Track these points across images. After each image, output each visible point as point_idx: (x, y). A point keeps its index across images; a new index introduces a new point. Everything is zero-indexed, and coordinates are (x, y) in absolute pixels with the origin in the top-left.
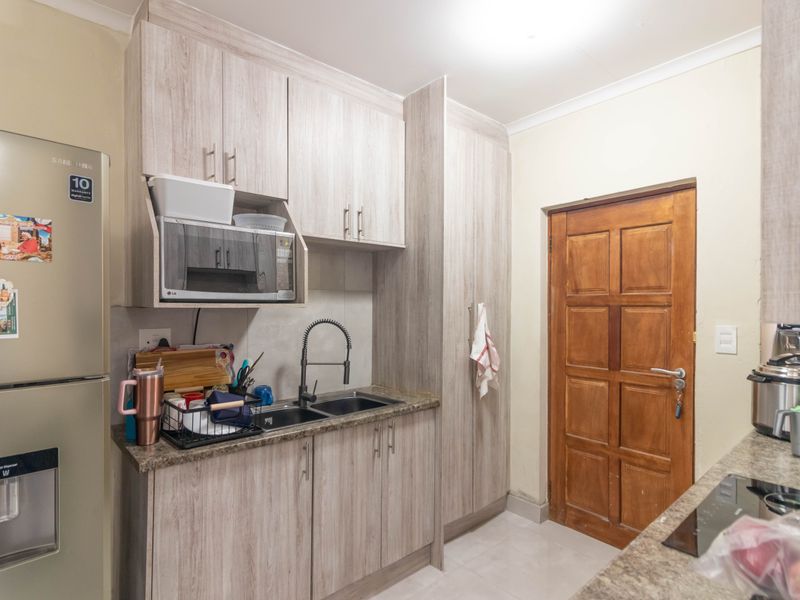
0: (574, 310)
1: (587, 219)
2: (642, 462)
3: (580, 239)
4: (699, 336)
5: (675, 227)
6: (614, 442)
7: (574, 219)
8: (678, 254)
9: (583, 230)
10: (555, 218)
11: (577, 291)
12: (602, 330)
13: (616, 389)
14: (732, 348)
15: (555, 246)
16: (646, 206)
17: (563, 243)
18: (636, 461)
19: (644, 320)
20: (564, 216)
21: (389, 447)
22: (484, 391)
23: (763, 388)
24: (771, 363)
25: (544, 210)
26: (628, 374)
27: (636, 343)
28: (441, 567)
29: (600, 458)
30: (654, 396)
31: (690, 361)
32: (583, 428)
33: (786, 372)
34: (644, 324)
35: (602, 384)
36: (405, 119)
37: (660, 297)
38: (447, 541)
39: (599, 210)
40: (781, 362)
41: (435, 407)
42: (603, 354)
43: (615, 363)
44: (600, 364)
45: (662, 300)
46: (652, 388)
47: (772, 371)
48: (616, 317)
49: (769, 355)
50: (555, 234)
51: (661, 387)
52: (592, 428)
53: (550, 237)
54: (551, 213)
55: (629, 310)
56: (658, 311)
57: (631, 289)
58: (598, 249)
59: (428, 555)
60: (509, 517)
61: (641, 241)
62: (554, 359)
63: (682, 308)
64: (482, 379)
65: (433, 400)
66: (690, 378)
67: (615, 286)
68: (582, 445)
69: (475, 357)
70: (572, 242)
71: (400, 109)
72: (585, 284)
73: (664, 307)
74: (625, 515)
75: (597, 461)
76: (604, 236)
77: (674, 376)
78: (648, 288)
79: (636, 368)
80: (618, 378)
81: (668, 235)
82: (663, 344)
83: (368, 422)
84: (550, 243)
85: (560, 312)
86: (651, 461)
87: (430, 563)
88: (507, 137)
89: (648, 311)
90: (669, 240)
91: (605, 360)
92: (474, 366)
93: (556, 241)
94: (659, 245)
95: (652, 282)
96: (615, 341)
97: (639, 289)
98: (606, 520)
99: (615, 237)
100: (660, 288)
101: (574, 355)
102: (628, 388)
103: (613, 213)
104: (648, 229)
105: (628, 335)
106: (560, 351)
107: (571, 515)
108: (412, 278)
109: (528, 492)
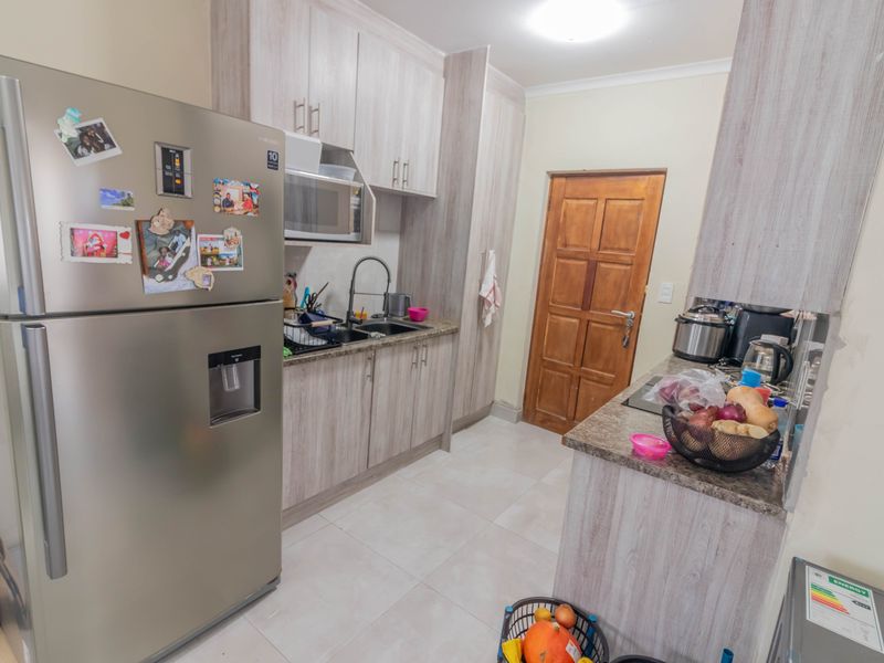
0: (562, 261)
1: (582, 186)
2: (595, 378)
3: (574, 203)
4: (649, 289)
5: (645, 203)
6: (578, 363)
7: (571, 185)
8: (644, 225)
9: (577, 195)
10: (557, 180)
11: (565, 245)
12: (581, 279)
13: (584, 325)
14: (667, 299)
15: (553, 205)
16: (627, 182)
17: (559, 204)
18: (591, 377)
19: (612, 272)
20: (563, 180)
21: (425, 361)
22: (488, 322)
23: (683, 326)
24: (691, 311)
25: (548, 173)
26: (594, 314)
27: (603, 291)
28: (448, 450)
29: (566, 376)
30: (610, 331)
31: (640, 308)
32: (556, 354)
33: (698, 317)
34: (612, 276)
35: (574, 321)
36: (445, 76)
37: (626, 257)
38: (454, 433)
39: (592, 180)
40: (696, 311)
41: (455, 332)
42: (579, 298)
43: (586, 305)
44: (575, 305)
45: (628, 260)
46: (611, 325)
47: (690, 316)
48: (592, 269)
49: (690, 306)
50: (554, 196)
51: (617, 325)
52: (562, 356)
53: (550, 197)
54: (553, 176)
55: (603, 265)
56: (623, 267)
57: (606, 249)
58: (587, 212)
59: (440, 442)
60: (491, 420)
61: (620, 211)
62: (540, 298)
63: (640, 268)
64: (487, 312)
65: (454, 327)
66: (638, 320)
67: (595, 245)
68: (554, 366)
69: (484, 294)
70: (567, 204)
71: (441, 66)
72: (573, 240)
73: (628, 265)
74: (577, 416)
75: (563, 378)
76: (592, 202)
77: (627, 317)
78: (619, 249)
79: (601, 310)
80: (587, 316)
81: (639, 210)
82: (623, 292)
83: (411, 341)
84: (550, 202)
85: (550, 262)
86: (602, 377)
87: (440, 448)
88: (524, 98)
89: (616, 267)
90: (639, 214)
91: (580, 303)
92: (481, 301)
93: (554, 202)
94: (632, 216)
95: (623, 245)
96: (589, 288)
97: (612, 249)
98: (564, 419)
99: (601, 205)
100: (627, 250)
101: (556, 297)
102: (593, 324)
103: (602, 184)
104: (627, 203)
105: (598, 283)
106: (546, 293)
107: (539, 417)
108: (440, 225)
109: (509, 401)
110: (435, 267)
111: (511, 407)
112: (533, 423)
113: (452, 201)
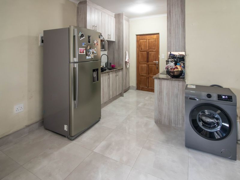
0: (141, 52)
1: (144, 37)
3: (142, 40)
4: (160, 56)
5: (156, 40)
6: (148, 74)
7: (141, 37)
8: (157, 44)
9: (142, 39)
10: (138, 36)
11: (141, 49)
12: (146, 56)
13: (148, 66)
14: (164, 58)
15: (138, 41)
16: (152, 36)
17: (139, 41)
18: (150, 77)
19: (152, 54)
20: (139, 36)
21: (118, 75)
22: (128, 67)
23: (167, 62)
24: (168, 59)
25: (136, 35)
26: (150, 63)
27: (151, 58)
28: (123, 96)
30: (153, 66)
31: (159, 60)
32: (143, 73)
33: (170, 60)
34: (152, 55)
35: (146, 65)
36: (115, 18)
37: (154, 50)
38: (124, 93)
40: (169, 59)
41: (122, 69)
43: (148, 61)
44: (145, 62)
45: (155, 51)
47: (168, 60)
48: (148, 53)
49: (168, 58)
50: (138, 39)
51: (155, 64)
52: (144, 73)
54: (137, 35)
55: (150, 53)
56: (154, 53)
58: (145, 42)
59: (121, 95)
60: (130, 90)
61: (152, 41)
63: (157, 52)
64: (127, 65)
65: (122, 68)
66: (159, 63)
67: (148, 48)
68: (142, 76)
69: (126, 60)
71: (114, 16)
72: (143, 48)
74: (149, 86)
75: (145, 78)
76: (146, 40)
77: (156, 63)
78: (153, 49)
79: (151, 62)
80: (148, 64)
81: (155, 41)
82: (155, 58)
83: (115, 71)
84: (137, 41)
85: (139, 53)
87: (121, 96)
88: (129, 21)
89: (153, 53)
90: (155, 42)
91: (146, 61)
92: (126, 62)
94: (154, 42)
95: (153, 48)
96: (148, 58)
97: (151, 49)
98: (146, 87)
99: (148, 41)
100: (154, 49)
101: (141, 60)
102: (150, 65)
103: (148, 37)
104: (153, 40)
105: (150, 57)
106: (139, 60)
107: (141, 88)
108: (117, 47)
109: (133, 85)
110: (116, 55)
111: (134, 87)
112: (139, 90)
113: (119, 42)
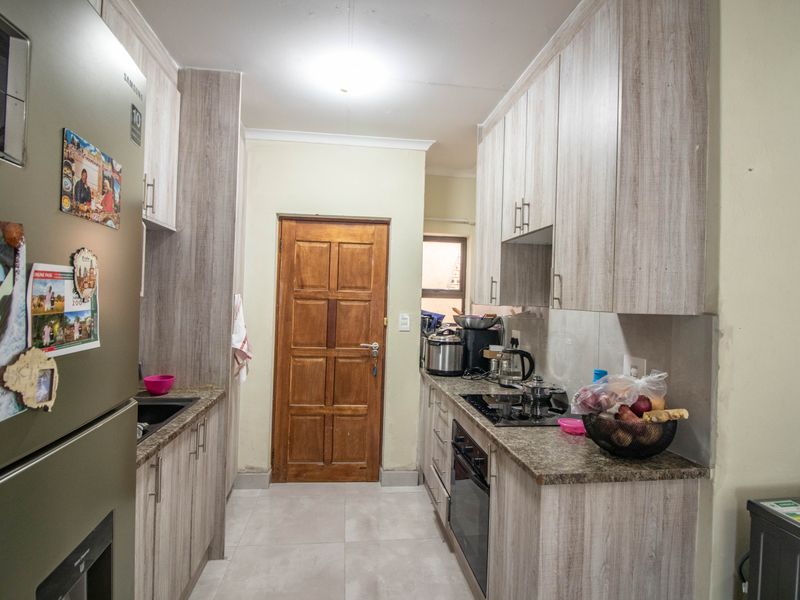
0: (300, 302)
1: (315, 231)
2: (349, 412)
3: (307, 245)
4: (390, 320)
5: (374, 247)
6: (329, 402)
7: (303, 228)
8: (376, 266)
9: (309, 237)
10: (285, 223)
11: (302, 287)
12: (322, 318)
13: (331, 362)
14: (407, 327)
15: (285, 247)
16: (357, 230)
17: (291, 246)
18: (344, 413)
19: (353, 306)
20: (293, 223)
25: (277, 214)
26: (340, 351)
27: (347, 327)
29: (318, 418)
30: (358, 364)
31: (383, 339)
32: (304, 398)
34: (353, 313)
35: (321, 360)
36: (180, 90)
37: (363, 294)
39: (324, 225)
40: (442, 334)
42: (323, 337)
43: (330, 343)
44: (320, 344)
45: (366, 297)
46: (358, 358)
48: (333, 307)
50: (285, 237)
51: (363, 357)
52: (311, 399)
53: (280, 239)
54: (282, 218)
55: (343, 303)
56: (362, 304)
57: (344, 288)
58: (321, 255)
60: (238, 494)
61: (353, 254)
62: (280, 343)
66: (383, 349)
67: (333, 285)
68: (302, 412)
69: (236, 346)
70: (299, 246)
71: (175, 80)
72: (309, 281)
73: (366, 301)
74: (335, 456)
75: (315, 420)
76: (325, 245)
77: (372, 349)
78: (356, 288)
79: (346, 345)
80: (333, 353)
81: (370, 253)
82: (364, 326)
84: (281, 244)
85: (288, 302)
86: (356, 410)
89: (356, 303)
90: (370, 256)
91: (324, 341)
92: (233, 353)
93: (286, 242)
94: (365, 258)
95: (359, 284)
96: (332, 326)
97: (350, 288)
98: (322, 464)
99: (334, 248)
100: (364, 288)
101: (298, 338)
102: (341, 360)
103: (333, 229)
104: (358, 246)
105: (341, 320)
106: (287, 335)
107: (292, 471)
109: (255, 464)
111: (259, 470)
112: (285, 480)
